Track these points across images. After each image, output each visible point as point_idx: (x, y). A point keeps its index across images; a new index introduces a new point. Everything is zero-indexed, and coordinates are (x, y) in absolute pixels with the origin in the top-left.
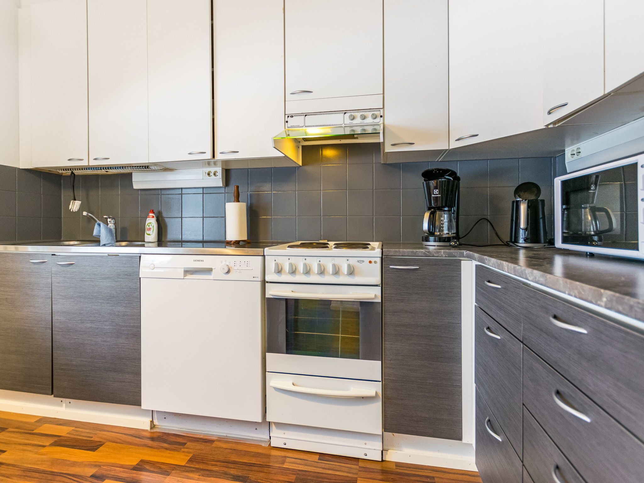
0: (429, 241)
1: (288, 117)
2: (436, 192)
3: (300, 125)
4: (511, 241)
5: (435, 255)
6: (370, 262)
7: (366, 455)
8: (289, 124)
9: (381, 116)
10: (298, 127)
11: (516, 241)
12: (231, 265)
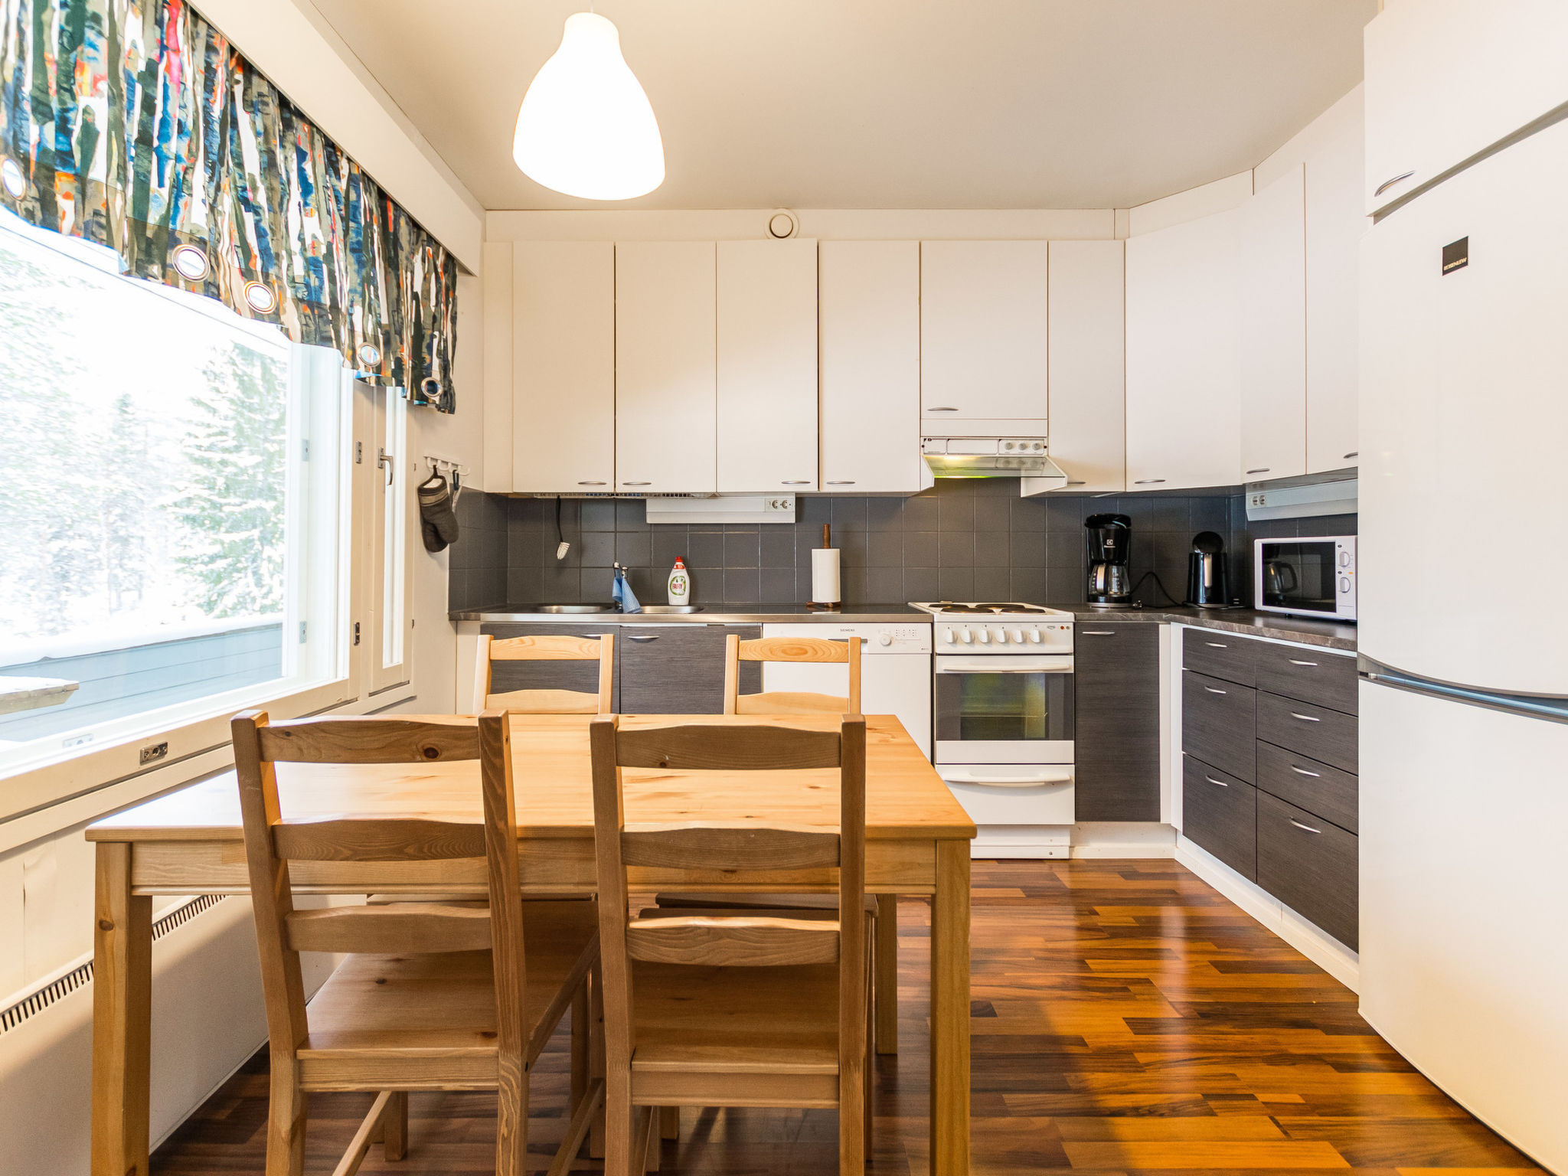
0: (1099, 602)
1: (925, 439)
2: (1110, 542)
3: (942, 452)
4: (1189, 600)
5: (1133, 618)
6: (1062, 628)
7: (1051, 854)
8: (926, 450)
9: (1045, 447)
10: (939, 454)
11: (1196, 601)
12: (893, 634)
